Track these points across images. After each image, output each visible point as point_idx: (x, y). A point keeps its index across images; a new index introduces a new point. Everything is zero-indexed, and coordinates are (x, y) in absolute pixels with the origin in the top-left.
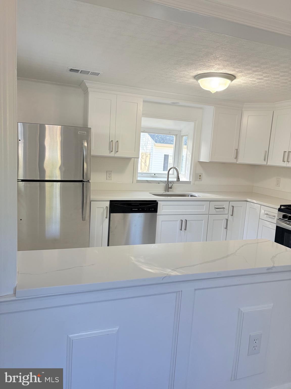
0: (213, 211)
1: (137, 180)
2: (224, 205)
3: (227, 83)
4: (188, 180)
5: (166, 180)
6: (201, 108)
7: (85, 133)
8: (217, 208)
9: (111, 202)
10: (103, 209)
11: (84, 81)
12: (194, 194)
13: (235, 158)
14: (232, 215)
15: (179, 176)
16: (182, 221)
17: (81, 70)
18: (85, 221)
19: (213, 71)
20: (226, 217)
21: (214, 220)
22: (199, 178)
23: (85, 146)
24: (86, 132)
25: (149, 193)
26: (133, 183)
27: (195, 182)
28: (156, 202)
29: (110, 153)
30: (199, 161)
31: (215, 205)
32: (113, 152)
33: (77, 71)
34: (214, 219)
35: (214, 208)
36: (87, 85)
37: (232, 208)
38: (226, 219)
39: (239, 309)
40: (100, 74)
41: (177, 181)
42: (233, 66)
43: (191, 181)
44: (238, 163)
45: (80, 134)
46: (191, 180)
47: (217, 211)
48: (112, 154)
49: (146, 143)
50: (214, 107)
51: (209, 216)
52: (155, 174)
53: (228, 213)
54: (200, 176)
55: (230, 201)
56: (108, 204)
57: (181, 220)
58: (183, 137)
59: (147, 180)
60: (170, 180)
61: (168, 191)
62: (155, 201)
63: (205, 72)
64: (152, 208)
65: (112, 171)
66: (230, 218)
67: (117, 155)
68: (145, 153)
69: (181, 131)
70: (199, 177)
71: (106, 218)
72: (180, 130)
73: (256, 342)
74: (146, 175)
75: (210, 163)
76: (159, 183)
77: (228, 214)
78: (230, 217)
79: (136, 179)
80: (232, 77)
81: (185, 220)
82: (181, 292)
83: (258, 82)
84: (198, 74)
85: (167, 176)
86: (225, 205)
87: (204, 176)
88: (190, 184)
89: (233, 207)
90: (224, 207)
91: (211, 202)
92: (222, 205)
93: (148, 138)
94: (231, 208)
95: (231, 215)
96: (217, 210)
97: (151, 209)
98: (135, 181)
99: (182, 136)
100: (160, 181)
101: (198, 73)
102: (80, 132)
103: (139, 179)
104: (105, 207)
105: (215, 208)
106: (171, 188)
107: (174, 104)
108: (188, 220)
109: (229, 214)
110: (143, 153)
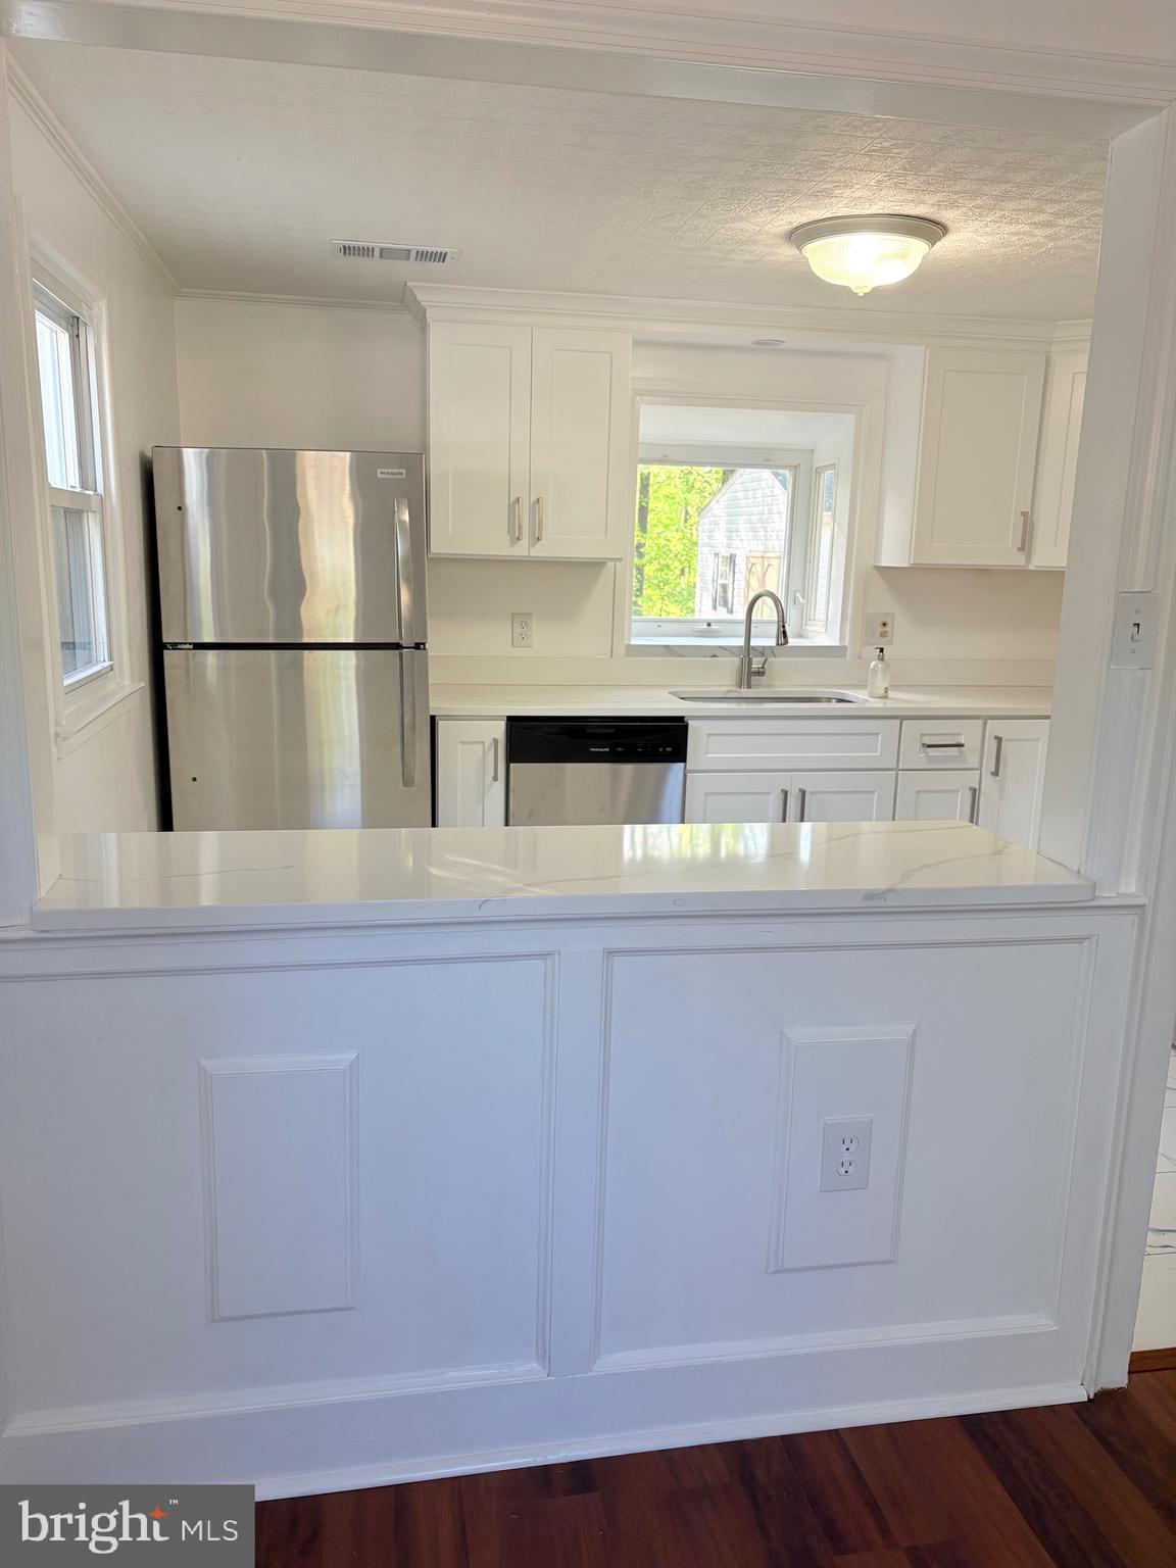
0: (914, 756)
1: (629, 647)
2: (961, 734)
3: (915, 251)
4: (836, 643)
5: (741, 642)
6: (881, 356)
7: (401, 474)
8: (929, 746)
9: (513, 722)
10: (481, 746)
11: (408, 284)
12: (850, 694)
13: (1019, 549)
14: (996, 773)
15: (784, 626)
16: (786, 793)
17: (377, 246)
18: (413, 789)
19: (839, 208)
20: (972, 779)
21: (918, 792)
22: (879, 632)
23: (402, 522)
24: (404, 471)
25: (670, 693)
26: (612, 656)
27: (866, 647)
28: (684, 722)
29: (512, 544)
30: (876, 567)
31: (922, 735)
32: (525, 541)
33: (367, 252)
34: (919, 789)
35: (919, 746)
36: (419, 299)
37: (994, 744)
38: (971, 789)
39: (782, 1033)
40: (447, 256)
41: (778, 644)
42: (902, 186)
43: (845, 647)
44: (1032, 567)
45: (382, 476)
46: (847, 643)
47: (930, 759)
48: (521, 550)
49: (766, 512)
50: (923, 348)
51: (897, 775)
52: (709, 625)
53: (977, 766)
54: (884, 624)
55: (986, 719)
56: (499, 730)
57: (782, 790)
58: (822, 475)
59: (666, 646)
60: (754, 642)
61: (749, 686)
62: (681, 719)
63: (816, 218)
64: (664, 747)
65: (531, 614)
66: (989, 786)
67: (539, 551)
68: (760, 554)
69: (812, 451)
70: (881, 629)
71: (495, 778)
72: (811, 448)
73: (848, 1149)
74: (674, 626)
75: (914, 569)
76: (714, 656)
77: (980, 768)
78: (987, 779)
79: (626, 643)
80: (929, 229)
81: (797, 791)
82: (557, 956)
83: (1048, 238)
84: (795, 225)
85: (742, 628)
86: (968, 733)
87: (901, 626)
88: (845, 656)
89: (999, 740)
90: (963, 742)
91: (904, 722)
92: (954, 734)
93: (772, 492)
94: (991, 746)
95: (992, 773)
96: (933, 752)
97: (661, 750)
98: (620, 651)
99: (819, 471)
100: (720, 647)
101: (791, 223)
102: (383, 471)
103: (635, 641)
104: (488, 742)
105: (923, 745)
106: (761, 673)
107: (763, 346)
108: (813, 793)
109: (984, 771)
110: (752, 554)
